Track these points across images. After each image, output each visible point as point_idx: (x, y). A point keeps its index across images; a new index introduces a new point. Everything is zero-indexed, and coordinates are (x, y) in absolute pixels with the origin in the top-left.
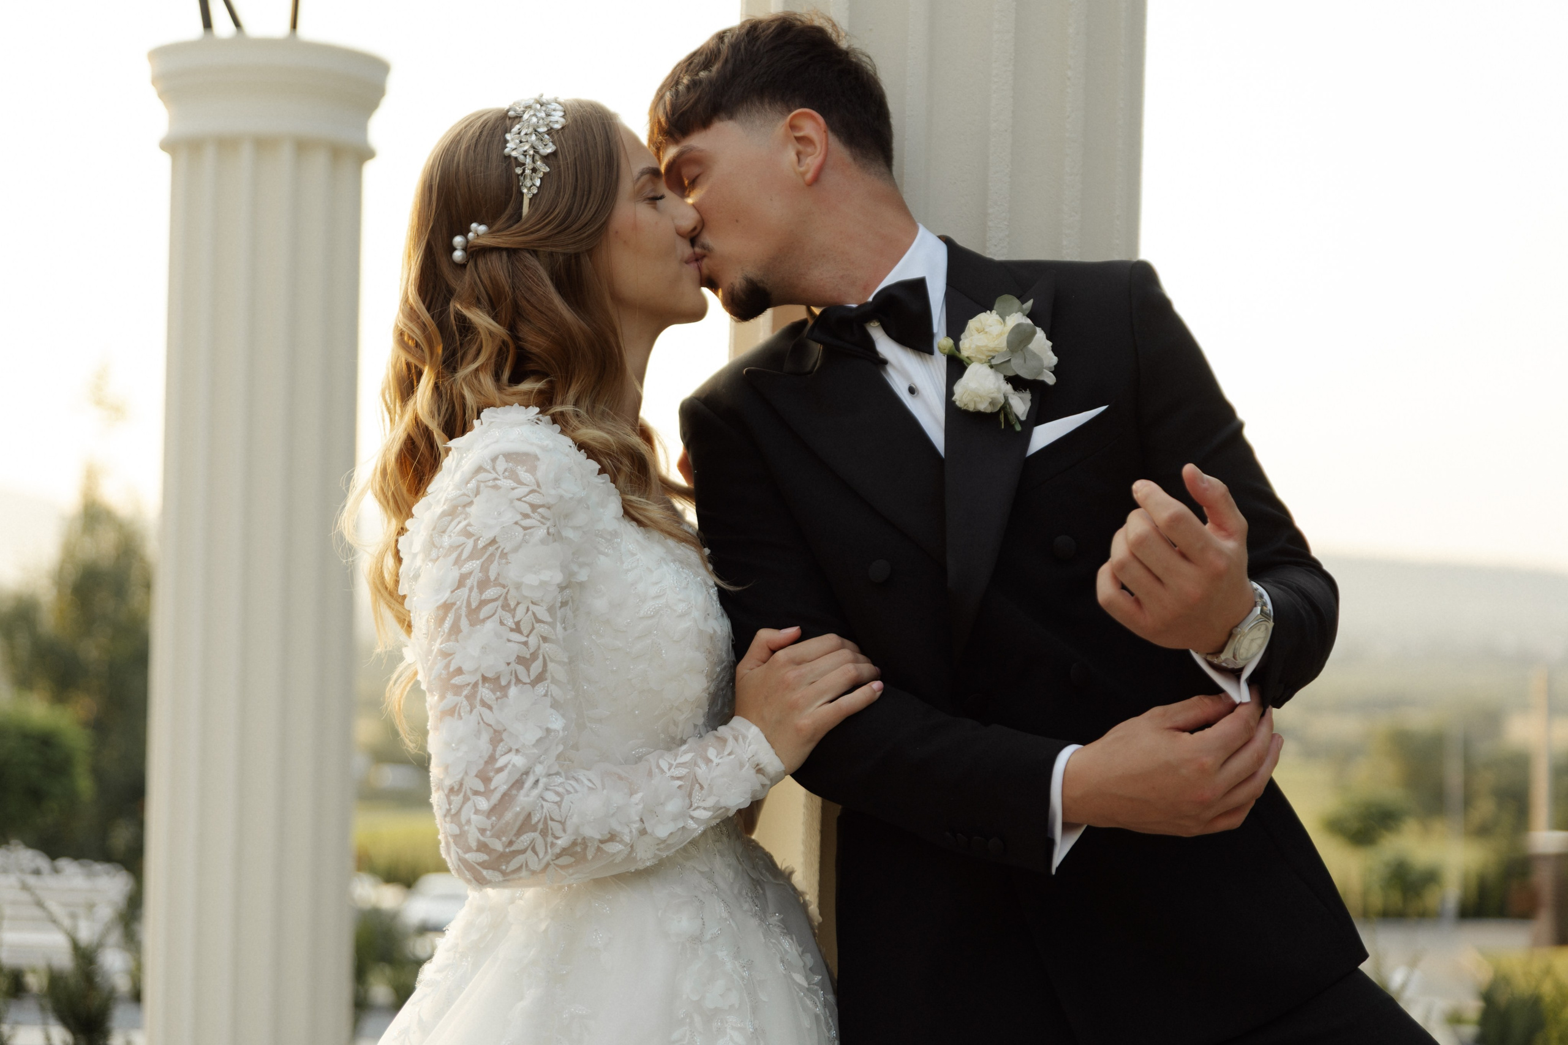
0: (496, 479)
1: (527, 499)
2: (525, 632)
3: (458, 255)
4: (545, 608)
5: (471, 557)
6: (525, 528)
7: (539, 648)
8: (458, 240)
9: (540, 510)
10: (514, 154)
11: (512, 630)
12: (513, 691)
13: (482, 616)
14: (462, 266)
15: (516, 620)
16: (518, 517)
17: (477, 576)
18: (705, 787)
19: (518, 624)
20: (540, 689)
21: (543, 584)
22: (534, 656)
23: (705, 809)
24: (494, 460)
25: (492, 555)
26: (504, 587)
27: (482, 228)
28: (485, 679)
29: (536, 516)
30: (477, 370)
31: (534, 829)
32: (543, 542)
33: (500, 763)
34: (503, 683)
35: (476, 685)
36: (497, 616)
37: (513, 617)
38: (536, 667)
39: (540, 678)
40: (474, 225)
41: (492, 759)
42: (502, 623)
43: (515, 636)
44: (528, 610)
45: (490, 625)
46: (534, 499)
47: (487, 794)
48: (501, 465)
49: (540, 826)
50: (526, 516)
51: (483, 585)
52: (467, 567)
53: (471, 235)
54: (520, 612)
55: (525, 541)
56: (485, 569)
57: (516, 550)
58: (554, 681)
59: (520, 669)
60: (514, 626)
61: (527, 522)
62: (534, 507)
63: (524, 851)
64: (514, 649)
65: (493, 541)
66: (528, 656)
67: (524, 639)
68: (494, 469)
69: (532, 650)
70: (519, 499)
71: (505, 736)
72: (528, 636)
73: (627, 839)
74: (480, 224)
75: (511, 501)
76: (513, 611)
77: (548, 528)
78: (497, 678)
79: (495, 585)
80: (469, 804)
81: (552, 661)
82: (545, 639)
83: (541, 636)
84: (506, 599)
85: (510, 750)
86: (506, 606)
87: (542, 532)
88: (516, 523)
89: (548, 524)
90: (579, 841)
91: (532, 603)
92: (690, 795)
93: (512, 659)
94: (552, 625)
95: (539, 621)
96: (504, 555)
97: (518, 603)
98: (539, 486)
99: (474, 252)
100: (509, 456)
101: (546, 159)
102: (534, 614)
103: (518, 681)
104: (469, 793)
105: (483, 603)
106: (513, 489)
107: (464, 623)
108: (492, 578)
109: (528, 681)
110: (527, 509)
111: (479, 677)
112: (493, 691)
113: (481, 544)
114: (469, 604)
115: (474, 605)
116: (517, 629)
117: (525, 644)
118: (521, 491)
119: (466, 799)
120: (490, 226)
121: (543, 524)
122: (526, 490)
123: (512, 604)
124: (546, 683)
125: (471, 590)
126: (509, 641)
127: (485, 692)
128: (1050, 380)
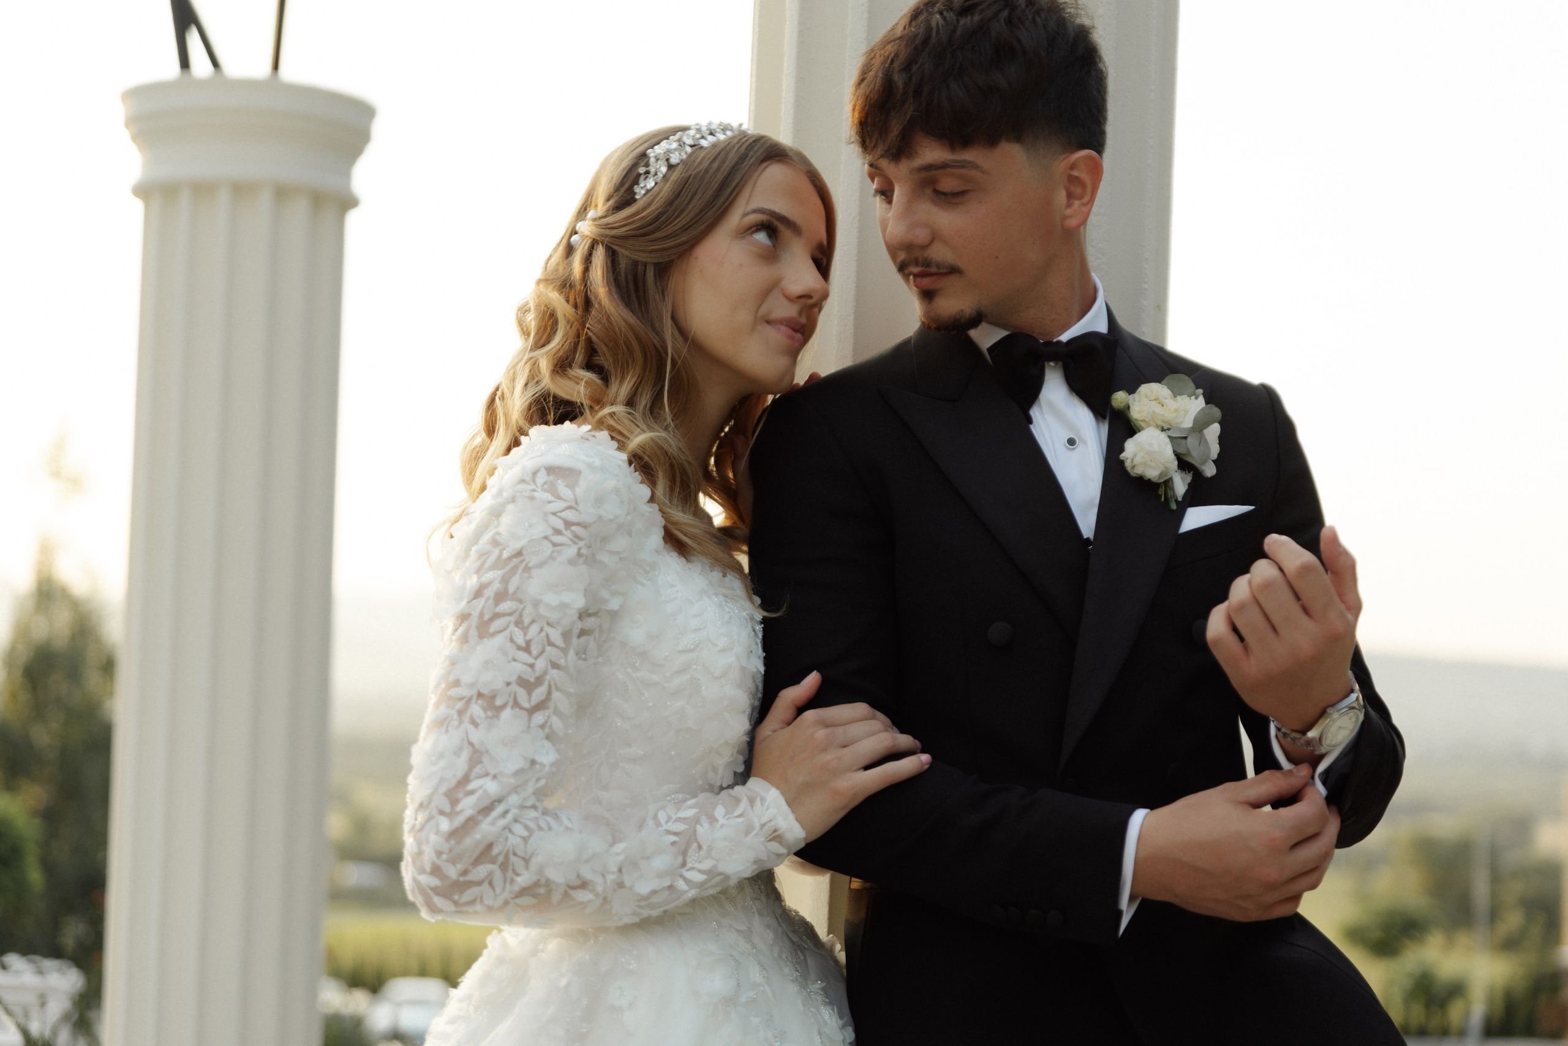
0: (534, 490)
1: (563, 514)
2: (535, 652)
4: (560, 631)
5: (493, 567)
6: (555, 545)
7: (545, 673)
9: (574, 528)
11: (520, 648)
12: (507, 714)
13: (493, 627)
15: (528, 638)
16: (550, 532)
17: (496, 586)
18: (705, 848)
19: (528, 643)
20: (539, 718)
21: (563, 606)
22: (539, 681)
23: (700, 871)
24: (535, 472)
25: (516, 567)
26: (521, 601)
28: (480, 695)
29: (568, 533)
31: (493, 861)
32: (572, 562)
33: (471, 786)
34: (498, 702)
35: (469, 700)
36: (507, 632)
37: (525, 634)
38: (539, 693)
39: (540, 706)
41: (466, 779)
42: (512, 640)
43: (523, 656)
44: (542, 630)
45: (499, 640)
46: (570, 515)
47: (451, 815)
48: (542, 478)
49: (501, 859)
50: (557, 532)
51: (500, 597)
52: (489, 576)
54: (533, 630)
55: (552, 558)
56: (505, 580)
57: (541, 565)
58: (557, 712)
59: (522, 693)
60: (523, 644)
61: (558, 539)
62: (568, 524)
63: (479, 883)
64: (518, 668)
65: (519, 553)
66: (532, 680)
67: (531, 660)
68: (534, 481)
69: (537, 674)
70: (554, 514)
71: (485, 759)
72: (536, 658)
73: (600, 889)
75: (545, 514)
76: (525, 629)
77: (579, 549)
78: (493, 697)
79: (512, 600)
80: (432, 823)
81: (557, 689)
82: (555, 665)
83: (551, 661)
84: (521, 615)
85: (487, 775)
86: (519, 623)
87: (572, 551)
88: (546, 538)
89: (581, 544)
90: (543, 881)
91: (548, 624)
92: (684, 853)
93: (513, 678)
94: (565, 651)
95: (551, 644)
96: (527, 569)
97: (533, 621)
98: (577, 503)
100: (551, 470)
102: (547, 636)
103: (516, 704)
104: (435, 812)
105: (496, 616)
106: (549, 502)
107: (474, 635)
108: (511, 591)
109: (526, 705)
110: (560, 525)
111: (474, 692)
112: (485, 710)
113: (505, 555)
114: (481, 614)
115: (486, 617)
116: (527, 649)
117: (532, 666)
118: (558, 505)
121: (575, 543)
122: (563, 505)
123: (527, 621)
124: (547, 713)
125: (487, 601)
126: (514, 660)
127: (476, 709)
128: (1210, 470)
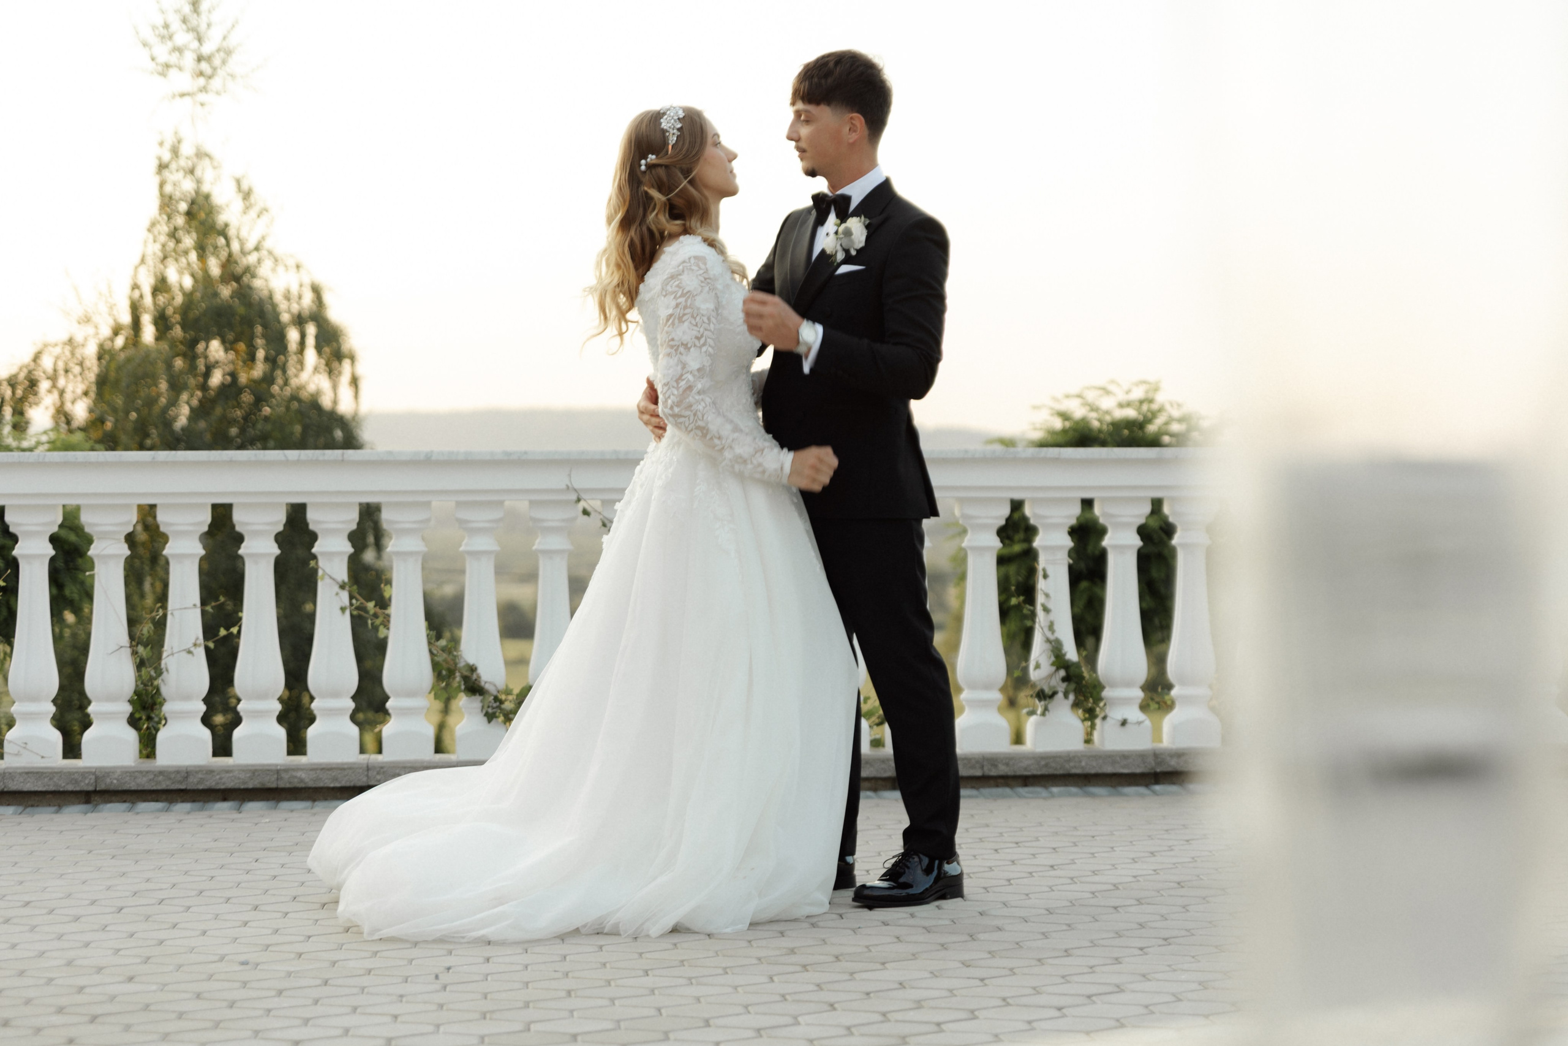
0: (692, 267)
1: (703, 275)
2: (699, 326)
3: (643, 168)
4: (707, 317)
6: (702, 287)
7: (704, 333)
8: (643, 162)
9: (707, 280)
10: (665, 128)
11: (694, 325)
12: (692, 349)
13: (684, 319)
14: (644, 172)
16: (700, 282)
17: (683, 304)
19: (697, 323)
20: (704, 349)
21: (707, 309)
22: (702, 336)
24: (690, 258)
25: (689, 296)
26: (692, 309)
27: (654, 157)
28: (682, 344)
30: (657, 214)
32: (708, 293)
33: (683, 377)
34: (689, 346)
35: (679, 346)
36: (689, 320)
37: (695, 320)
38: (702, 341)
39: (704, 345)
40: (650, 156)
41: (682, 375)
42: (691, 323)
43: (695, 328)
44: (701, 318)
45: (686, 324)
46: (706, 276)
48: (692, 261)
50: (702, 282)
51: (685, 307)
52: (679, 300)
53: (648, 160)
54: (698, 319)
55: (701, 292)
56: (686, 301)
57: (698, 295)
58: (710, 346)
59: (697, 341)
60: (695, 324)
61: (703, 284)
62: (705, 279)
64: (695, 333)
65: (689, 291)
66: (700, 336)
67: (698, 329)
68: (690, 262)
69: (701, 334)
70: (700, 275)
71: (687, 366)
72: (700, 328)
74: (652, 155)
75: (697, 276)
76: (695, 318)
78: (687, 344)
79: (689, 308)
80: (670, 391)
81: (709, 338)
82: (706, 330)
83: (705, 328)
84: (693, 314)
85: (688, 372)
86: (692, 316)
87: (707, 289)
89: (710, 285)
91: (703, 315)
93: (694, 337)
95: (705, 323)
96: (693, 297)
97: (697, 315)
98: (707, 270)
99: (650, 167)
100: (696, 258)
101: (679, 130)
102: (703, 320)
103: (695, 346)
104: (671, 387)
105: (684, 315)
106: (698, 271)
107: (676, 321)
108: (688, 305)
109: (698, 345)
110: (703, 279)
111: (680, 343)
112: (685, 349)
113: (685, 292)
115: (681, 315)
117: (699, 331)
118: (701, 272)
119: (669, 389)
120: (657, 156)
123: (695, 316)
124: (706, 347)
125: (681, 309)
126: (692, 330)
127: (682, 349)
128: (853, 253)
